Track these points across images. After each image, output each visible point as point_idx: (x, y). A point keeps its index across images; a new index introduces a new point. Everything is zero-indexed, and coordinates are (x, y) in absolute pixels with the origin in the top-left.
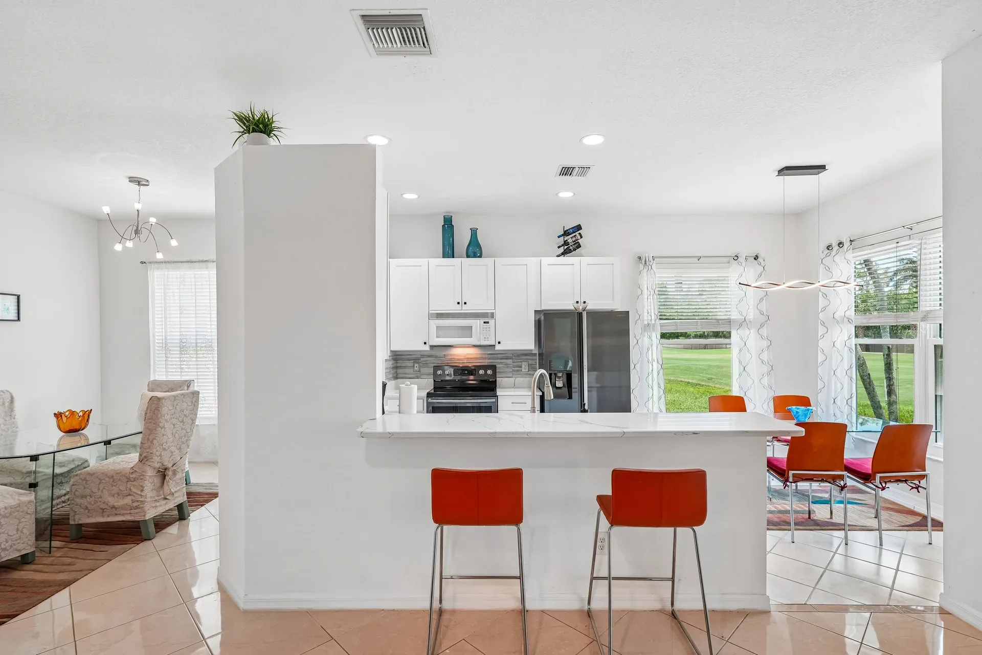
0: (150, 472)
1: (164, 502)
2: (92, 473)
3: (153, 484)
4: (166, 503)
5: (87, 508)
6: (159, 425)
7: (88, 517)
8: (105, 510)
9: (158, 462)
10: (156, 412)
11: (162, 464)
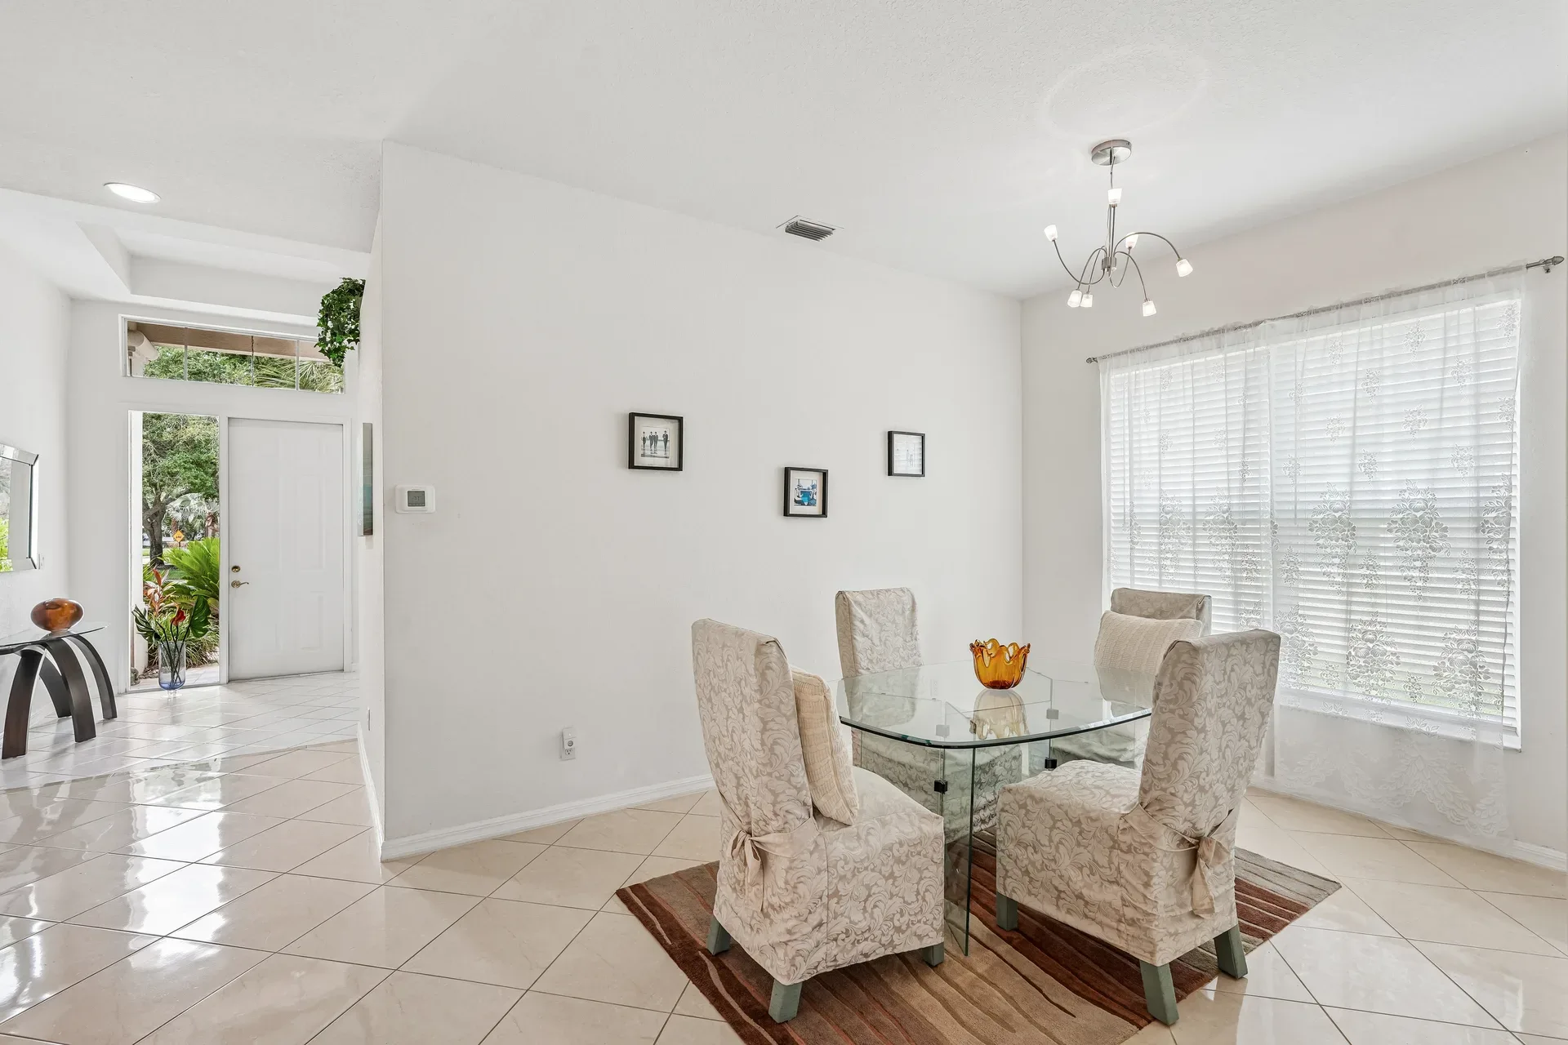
0: (1166, 843)
1: (1191, 923)
2: (1037, 796)
3: (1170, 873)
4: (1197, 928)
5: (1027, 873)
6: (1192, 722)
7: (1030, 893)
8: (1063, 895)
9: (1185, 820)
10: (1187, 684)
11: (1194, 824)
